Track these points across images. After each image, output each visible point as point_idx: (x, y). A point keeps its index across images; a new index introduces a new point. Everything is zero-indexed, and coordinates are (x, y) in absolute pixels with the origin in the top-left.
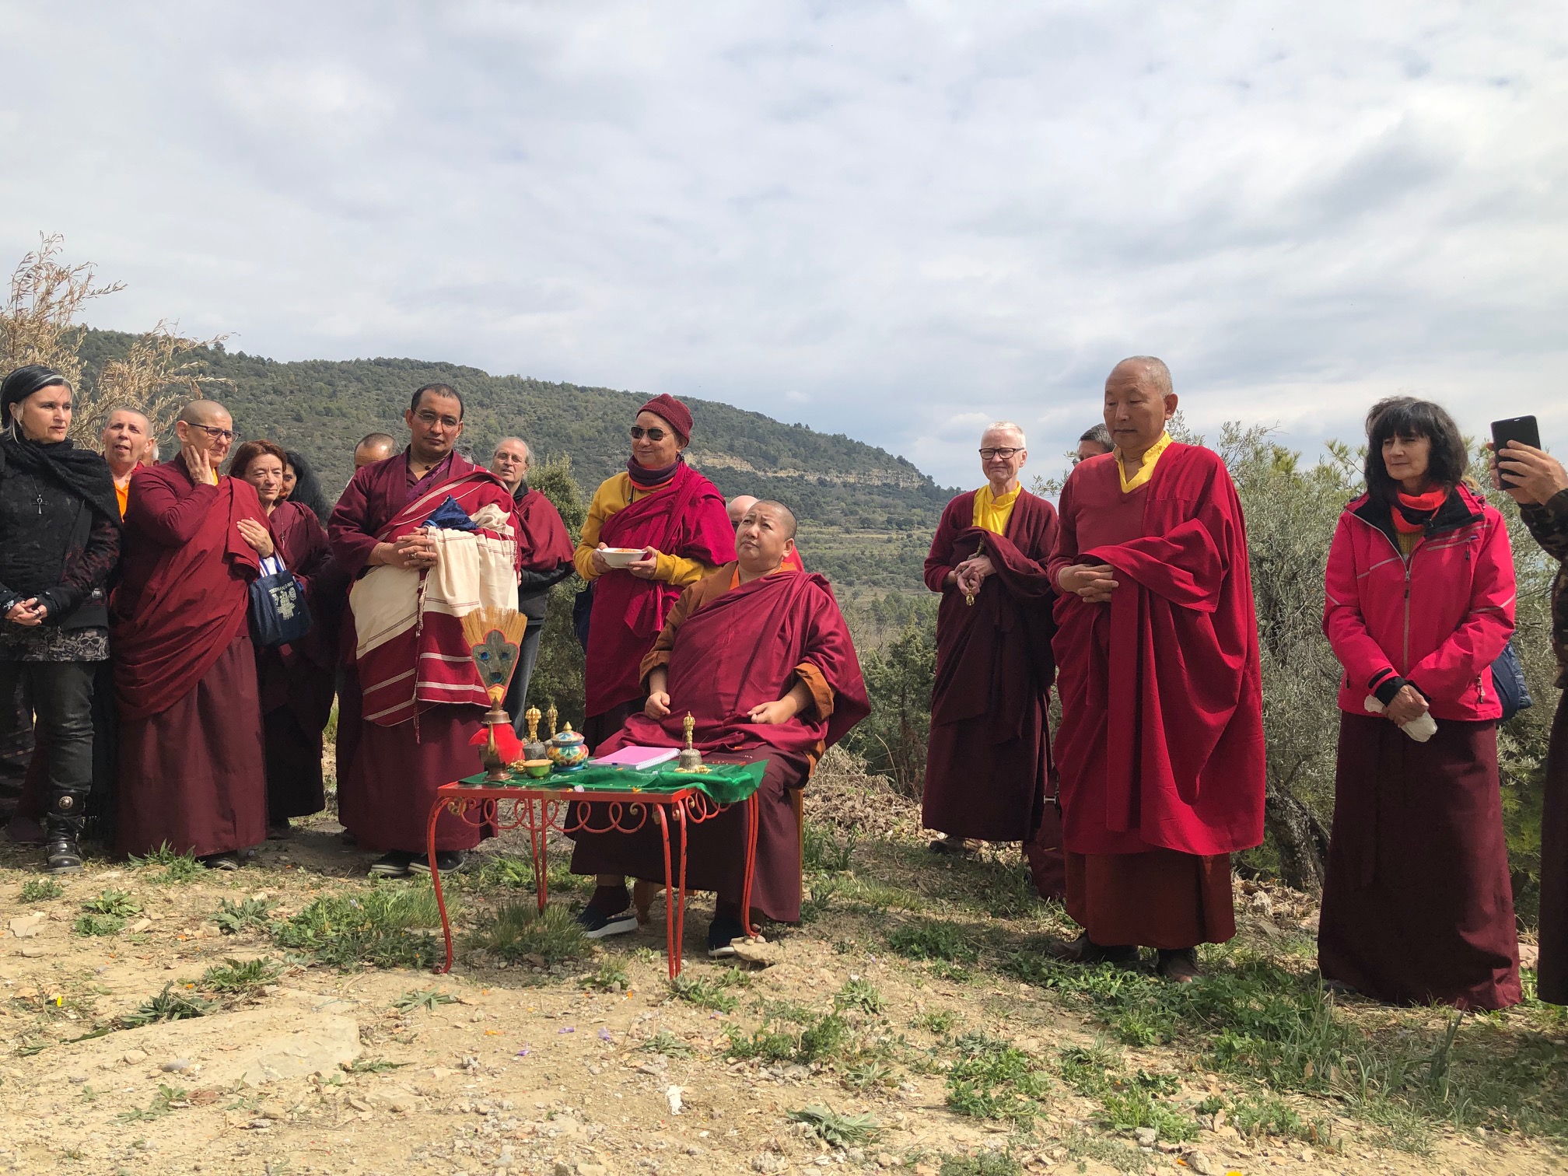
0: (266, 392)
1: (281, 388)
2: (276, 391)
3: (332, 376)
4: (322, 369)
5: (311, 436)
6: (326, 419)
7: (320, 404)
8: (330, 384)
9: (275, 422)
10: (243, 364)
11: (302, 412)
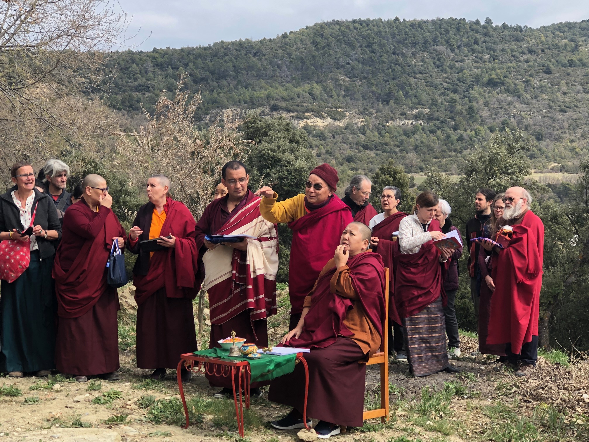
0: (523, 53)
1: (534, 48)
2: (531, 51)
3: (574, 34)
4: (566, 29)
5: (558, 84)
6: (570, 70)
7: (564, 58)
8: (572, 40)
9: (531, 76)
10: (506, 32)
11: (551, 66)
